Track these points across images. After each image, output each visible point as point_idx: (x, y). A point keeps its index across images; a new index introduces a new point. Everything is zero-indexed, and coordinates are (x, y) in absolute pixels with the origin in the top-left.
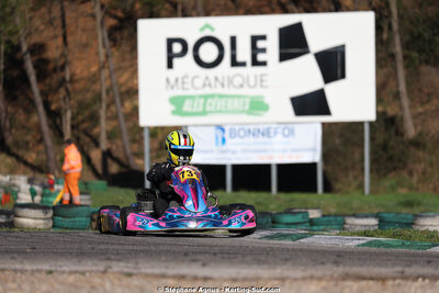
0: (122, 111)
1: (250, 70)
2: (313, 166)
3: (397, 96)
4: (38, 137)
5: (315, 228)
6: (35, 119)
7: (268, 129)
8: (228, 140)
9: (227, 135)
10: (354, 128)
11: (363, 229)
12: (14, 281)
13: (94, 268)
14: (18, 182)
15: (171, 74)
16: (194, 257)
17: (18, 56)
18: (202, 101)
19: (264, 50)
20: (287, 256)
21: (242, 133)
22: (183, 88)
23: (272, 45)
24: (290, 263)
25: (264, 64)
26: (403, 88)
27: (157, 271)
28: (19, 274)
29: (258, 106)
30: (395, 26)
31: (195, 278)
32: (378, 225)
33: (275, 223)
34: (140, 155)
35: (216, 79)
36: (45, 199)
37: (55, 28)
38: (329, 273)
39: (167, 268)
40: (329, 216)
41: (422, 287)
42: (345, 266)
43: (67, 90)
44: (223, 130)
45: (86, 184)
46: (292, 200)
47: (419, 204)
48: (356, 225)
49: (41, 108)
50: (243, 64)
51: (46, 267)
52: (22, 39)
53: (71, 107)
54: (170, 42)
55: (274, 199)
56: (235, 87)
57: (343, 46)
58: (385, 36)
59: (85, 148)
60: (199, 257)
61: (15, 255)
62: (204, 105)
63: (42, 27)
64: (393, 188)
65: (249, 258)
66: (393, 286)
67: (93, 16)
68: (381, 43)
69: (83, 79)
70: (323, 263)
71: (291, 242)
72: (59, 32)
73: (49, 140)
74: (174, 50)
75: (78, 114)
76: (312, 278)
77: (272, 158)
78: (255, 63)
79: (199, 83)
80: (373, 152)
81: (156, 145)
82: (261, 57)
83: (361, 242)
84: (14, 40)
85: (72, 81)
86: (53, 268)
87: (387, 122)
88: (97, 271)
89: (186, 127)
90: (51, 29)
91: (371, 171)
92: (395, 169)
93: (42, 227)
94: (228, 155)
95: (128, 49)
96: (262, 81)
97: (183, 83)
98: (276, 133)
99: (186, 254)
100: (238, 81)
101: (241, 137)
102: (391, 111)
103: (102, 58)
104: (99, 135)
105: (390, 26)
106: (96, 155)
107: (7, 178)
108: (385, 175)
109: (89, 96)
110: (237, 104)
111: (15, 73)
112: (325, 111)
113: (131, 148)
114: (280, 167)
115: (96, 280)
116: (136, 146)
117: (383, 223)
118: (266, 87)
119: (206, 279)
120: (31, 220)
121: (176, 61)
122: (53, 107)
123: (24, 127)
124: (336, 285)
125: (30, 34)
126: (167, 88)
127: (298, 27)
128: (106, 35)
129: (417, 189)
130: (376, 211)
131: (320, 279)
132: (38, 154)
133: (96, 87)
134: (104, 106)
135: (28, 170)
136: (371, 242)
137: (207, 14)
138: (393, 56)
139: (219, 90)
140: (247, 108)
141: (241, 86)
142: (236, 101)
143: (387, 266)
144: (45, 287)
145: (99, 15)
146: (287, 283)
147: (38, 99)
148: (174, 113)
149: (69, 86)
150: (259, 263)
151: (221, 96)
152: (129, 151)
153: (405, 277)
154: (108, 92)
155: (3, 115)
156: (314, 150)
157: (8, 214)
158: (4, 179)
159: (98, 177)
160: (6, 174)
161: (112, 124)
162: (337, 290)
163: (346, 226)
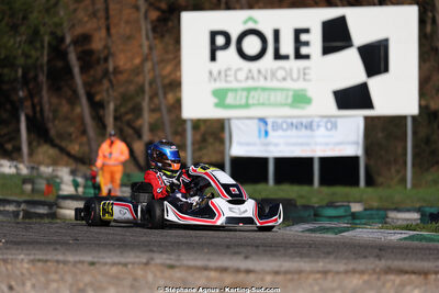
0: (164, 103)
1: (293, 64)
2: (356, 159)
4: (81, 129)
5: (358, 222)
6: (78, 110)
7: (311, 122)
8: (271, 133)
9: (269, 128)
10: (397, 122)
11: (405, 223)
12: (56, 272)
13: (137, 260)
14: (60, 174)
15: (215, 67)
16: (237, 250)
17: (63, 47)
18: (245, 94)
19: (307, 44)
20: (330, 250)
21: (285, 126)
22: (226, 81)
23: (315, 39)
24: (332, 257)
25: (307, 57)
27: (199, 263)
28: (61, 266)
29: (301, 99)
31: (238, 271)
32: (421, 219)
33: (317, 216)
34: (182, 147)
35: (259, 72)
36: (87, 190)
37: (99, 19)
38: (373, 266)
39: (209, 260)
40: (371, 209)
42: (387, 259)
43: (110, 81)
44: (266, 123)
45: (129, 175)
46: (334, 194)
48: (398, 219)
49: (84, 100)
50: (286, 57)
51: (89, 258)
52: (66, 30)
53: (114, 99)
54: (213, 35)
55: (316, 193)
56: (278, 80)
57: (387, 40)
58: (429, 29)
59: (129, 140)
60: (242, 249)
61: (58, 247)
62: (247, 98)
63: (86, 19)
64: (435, 182)
65: (291, 251)
66: (435, 280)
67: (137, 8)
68: (424, 38)
69: (126, 71)
70: (365, 257)
71: (333, 236)
72: (103, 21)
73: (91, 132)
74: (217, 43)
75: (121, 106)
76: (354, 271)
77: (314, 151)
78: (298, 56)
79: (242, 75)
80: (415, 146)
81: (198, 137)
82: (304, 50)
83: (403, 236)
84: (59, 33)
85: (117, 71)
86: (96, 260)
87: (427, 114)
88: (139, 264)
89: (229, 119)
90: (95, 20)
91: (413, 165)
92: (437, 163)
94: (272, 148)
95: (172, 41)
96: (305, 74)
97: (226, 76)
98: (318, 126)
99: (228, 247)
100: (281, 74)
101: (283, 130)
102: (434, 106)
103: (145, 50)
104: (141, 127)
105: (434, 21)
107: (50, 170)
108: (427, 170)
109: (132, 88)
110: (279, 97)
111: (60, 64)
114: (323, 160)
115: (139, 272)
117: (424, 217)
118: (309, 80)
119: (248, 272)
121: (219, 54)
122: (98, 98)
123: (66, 118)
124: (378, 279)
125: (73, 26)
126: (210, 80)
127: (342, 21)
128: (149, 27)
130: (418, 205)
131: (362, 273)
132: (81, 145)
133: (140, 79)
134: (147, 98)
135: (71, 161)
136: (413, 236)
137: (251, 7)
138: (436, 50)
139: (262, 83)
140: (290, 100)
141: (284, 79)
142: (279, 94)
143: (429, 260)
144: (87, 279)
145: (143, 6)
146: (330, 277)
147: (81, 91)
148: (217, 105)
149: (112, 77)
150: (302, 256)
151: (264, 89)
154: (151, 84)
155: (46, 107)
156: (357, 143)
157: (50, 205)
158: (46, 170)
159: (140, 168)
160: (48, 166)
161: (156, 116)
162: (379, 283)
163: (389, 220)
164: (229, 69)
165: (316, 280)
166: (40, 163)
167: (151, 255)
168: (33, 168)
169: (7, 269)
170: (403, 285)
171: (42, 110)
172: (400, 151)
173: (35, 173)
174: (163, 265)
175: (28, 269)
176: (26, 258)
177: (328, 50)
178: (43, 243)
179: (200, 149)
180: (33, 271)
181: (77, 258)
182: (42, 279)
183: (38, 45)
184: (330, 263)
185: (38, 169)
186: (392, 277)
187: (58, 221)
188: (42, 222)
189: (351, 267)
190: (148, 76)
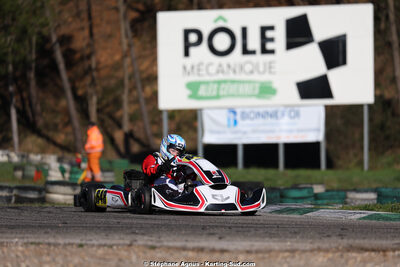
0: (143, 96)
1: (259, 58)
2: (316, 145)
3: (394, 80)
4: (66, 120)
5: (319, 202)
6: (63, 103)
7: (276, 112)
8: (240, 122)
9: (238, 117)
10: (355, 109)
11: (364, 203)
12: (48, 254)
13: (121, 242)
14: (48, 161)
15: (188, 61)
16: (212, 231)
17: (48, 46)
18: (216, 86)
19: (272, 40)
20: (296, 230)
21: (252, 115)
22: (199, 75)
23: (280, 35)
24: (298, 236)
25: (272, 52)
27: (178, 244)
28: (52, 248)
29: (267, 90)
30: (392, 17)
31: (213, 251)
32: (378, 199)
33: (283, 197)
34: (159, 135)
35: (229, 66)
36: (73, 176)
37: (82, 20)
38: (336, 245)
39: (187, 241)
40: (332, 190)
42: (348, 239)
43: (93, 80)
44: (235, 113)
45: (110, 162)
46: (297, 176)
48: (357, 200)
49: (69, 94)
50: (253, 52)
51: (77, 241)
52: (52, 30)
53: (97, 93)
54: (187, 32)
55: (281, 175)
56: (246, 73)
57: (345, 36)
58: (383, 26)
59: (109, 130)
60: (216, 231)
61: (49, 230)
62: (218, 89)
63: (70, 20)
64: (390, 165)
65: (261, 231)
66: (393, 257)
67: (117, 9)
68: (379, 34)
69: (106, 66)
70: (328, 236)
71: (299, 216)
72: (86, 24)
73: (76, 122)
74: (190, 40)
75: (103, 98)
76: (319, 249)
77: (279, 138)
78: (264, 51)
79: (213, 69)
80: (371, 132)
81: (174, 126)
82: (269, 46)
83: (363, 215)
84: (45, 31)
85: (97, 69)
86: (84, 242)
87: (382, 103)
88: (124, 245)
89: (201, 110)
90: (78, 21)
91: (370, 149)
92: (391, 147)
93: (70, 202)
94: (239, 135)
95: (148, 39)
96: (270, 68)
97: (199, 70)
98: (283, 115)
99: (204, 228)
100: (248, 68)
101: (252, 119)
102: (388, 95)
103: (125, 47)
104: (122, 117)
105: (387, 17)
106: (119, 136)
107: (39, 157)
108: (383, 153)
109: (113, 82)
110: (247, 89)
111: (45, 62)
112: (328, 94)
113: (151, 129)
114: (289, 147)
115: (124, 253)
116: (155, 129)
117: (381, 197)
118: (274, 73)
119: (223, 251)
120: (61, 196)
121: (192, 50)
122: (80, 92)
123: (54, 111)
124: (342, 256)
125: (59, 26)
126: (184, 74)
127: (303, 19)
128: (128, 26)
130: (374, 186)
131: (327, 251)
132: (67, 134)
133: (120, 74)
134: (126, 91)
135: (57, 149)
136: (371, 215)
137: (221, 6)
138: (389, 45)
139: (232, 76)
140: (257, 91)
141: (252, 72)
142: (247, 86)
143: (387, 238)
144: (76, 260)
145: (122, 8)
146: (297, 255)
147: (67, 85)
148: (191, 97)
149: (95, 74)
150: (271, 236)
151: (233, 82)
152: (149, 132)
154: (130, 78)
155: (34, 100)
156: (318, 130)
157: (40, 190)
158: (36, 158)
159: (121, 156)
160: (37, 154)
161: (134, 107)
162: (343, 261)
163: (348, 200)
164: (201, 64)
165: (285, 258)
166: (29, 152)
167: (134, 236)
168: (23, 156)
169: (3, 252)
170: (364, 261)
171: (31, 105)
173: (25, 160)
174: (146, 246)
175: (23, 252)
176: (21, 242)
177: (291, 45)
178: (35, 227)
180: (27, 253)
181: (67, 241)
182: (36, 261)
184: (297, 242)
185: (28, 157)
186: (354, 254)
187: (47, 205)
188: (33, 206)
189: (316, 246)
190: (127, 71)
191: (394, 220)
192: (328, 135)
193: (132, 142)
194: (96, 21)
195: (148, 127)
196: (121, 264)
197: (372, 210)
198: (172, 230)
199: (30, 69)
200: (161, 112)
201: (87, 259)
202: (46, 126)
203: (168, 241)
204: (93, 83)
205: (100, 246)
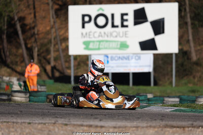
0: (61, 48)
1: (120, 29)
2: (149, 73)
3: (188, 41)
4: (22, 59)
5: (150, 102)
6: (20, 51)
7: (129, 57)
8: (110, 62)
9: (109, 59)
10: (168, 56)
11: (174, 103)
12: (13, 128)
13: (50, 121)
14: (12, 80)
16: (96, 116)
17: (13, 22)
18: (98, 43)
19: (127, 20)
20: (139, 116)
21: (116, 58)
22: (89, 38)
23: (131, 18)
24: (140, 120)
25: (127, 26)
26: (191, 38)
27: (79, 123)
28: (15, 124)
29: (124, 46)
30: (188, 10)
31: (97, 127)
32: (180, 101)
34: (69, 68)
35: (105, 33)
37: (30, 9)
38: (159, 124)
39: (83, 121)
40: (157, 97)
41: (202, 131)
42: (166, 121)
44: (108, 57)
45: (44, 81)
46: (139, 89)
47: (198, 91)
48: (169, 101)
49: (23, 46)
51: (28, 121)
52: (15, 14)
53: (37, 46)
54: (84, 16)
55: (131, 88)
56: (113, 37)
57: (163, 19)
58: (183, 14)
59: (44, 65)
60: (98, 116)
61: (13, 115)
62: (99, 45)
63: (24, 9)
64: (186, 84)
65: (121, 117)
66: (188, 131)
67: (48, 4)
68: (181, 18)
69: (42, 33)
70: (155, 120)
71: (140, 110)
72: (32, 11)
74: (85, 20)
75: (40, 49)
76: (150, 126)
77: (130, 70)
78: (123, 26)
79: (96, 35)
80: (176, 67)
81: (76, 63)
82: (125, 23)
83: (172, 110)
84: (11, 15)
85: (38, 34)
86: (31, 121)
87: (183, 53)
88: (51, 123)
89: (90, 55)
91: (176, 76)
92: (187, 75)
93: (24, 101)
94: (110, 68)
95: (64, 19)
96: (126, 34)
97: (89, 35)
98: (132, 58)
99: (92, 115)
100: (115, 34)
101: (115, 60)
102: (185, 49)
103: (52, 23)
104: (50, 58)
105: (185, 9)
106: (49, 68)
108: (182, 78)
109: (46, 41)
110: (114, 45)
111: (11, 30)
112: (155, 48)
113: (65, 65)
114: (135, 74)
115: (51, 127)
116: (67, 64)
117: (182, 100)
118: (128, 37)
119: (102, 127)
120: (19, 98)
121: (86, 25)
122: (29, 46)
123: (15, 55)
124: (162, 130)
125: (18, 12)
126: (82, 37)
127: (143, 10)
128: (54, 13)
129: (197, 85)
130: (178, 95)
131: (154, 127)
132: (22, 67)
133: (49, 36)
134: (53, 45)
135: (17, 74)
136: (177, 110)
137: (101, 3)
138: (186, 23)
139: (106, 38)
140: (119, 46)
141: (116, 36)
143: (185, 121)
144: (27, 131)
145: (51, 4)
146: (139, 130)
147: (22, 42)
148: (85, 49)
149: (36, 36)
150: (126, 119)
151: (107, 41)
152: (64, 66)
153: (193, 126)
154: (54, 39)
155: (6, 50)
156: (150, 66)
157: (8, 95)
158: (6, 79)
159: (50, 78)
160: (7, 77)
161: (57, 53)
162: (163, 132)
163: (165, 102)
164: (90, 32)
165: (133, 131)
166: (3, 75)
167: (56, 119)
170: (174, 133)
171: (4, 52)
172: (169, 69)
173: (1, 80)
174: (63, 124)
177: (136, 23)
178: (6, 114)
179: (77, 69)
180: (2, 127)
181: (23, 121)
182: (7, 131)
183: (2, 21)
184: (139, 123)
185: (2, 78)
186: (168, 129)
187: (12, 103)
188: (5, 103)
189: (149, 125)
190: (53, 35)
191: (189, 112)
192: (155, 69)
193: (55, 71)
194: (38, 9)
195: (63, 63)
196: (50, 133)
197: (178, 107)
198: (76, 115)
199: (4, 34)
200: (70, 56)
201: (33, 130)
202: (12, 62)
203: (74, 121)
204: (36, 41)
205: (39, 123)
